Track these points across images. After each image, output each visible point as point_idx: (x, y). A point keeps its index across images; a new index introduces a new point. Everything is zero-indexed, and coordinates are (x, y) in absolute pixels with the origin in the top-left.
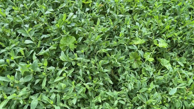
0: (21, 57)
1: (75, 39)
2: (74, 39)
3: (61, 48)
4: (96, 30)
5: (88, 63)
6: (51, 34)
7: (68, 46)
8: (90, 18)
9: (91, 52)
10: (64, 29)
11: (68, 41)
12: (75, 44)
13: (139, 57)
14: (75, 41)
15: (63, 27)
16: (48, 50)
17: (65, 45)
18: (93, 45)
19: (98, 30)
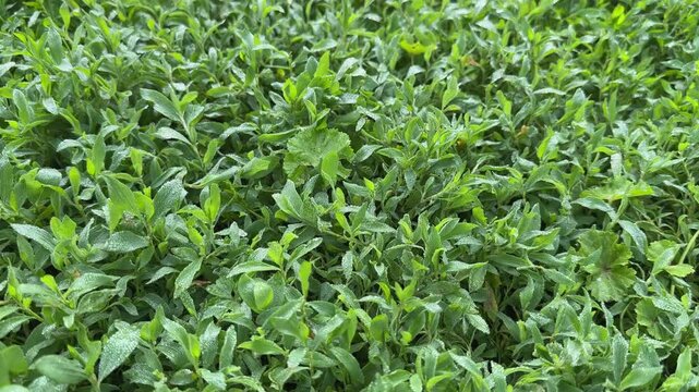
1: (349, 141)
2: (343, 140)
3: (288, 168)
7: (315, 165)
10: (310, 101)
11: (319, 149)
12: (344, 163)
13: (621, 251)
14: (345, 149)
17: (305, 160)
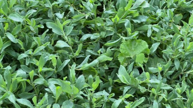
0: (50, 69)
2: (144, 45)
3: (120, 59)
4: (187, 33)
5: (169, 91)
6: (101, 33)
7: (132, 57)
8: (174, 7)
9: (176, 71)
10: (128, 26)
11: (133, 49)
12: (146, 56)
14: (146, 50)
15: (127, 22)
16: (96, 61)
17: (128, 55)
18: (180, 59)
19: (189, 33)
